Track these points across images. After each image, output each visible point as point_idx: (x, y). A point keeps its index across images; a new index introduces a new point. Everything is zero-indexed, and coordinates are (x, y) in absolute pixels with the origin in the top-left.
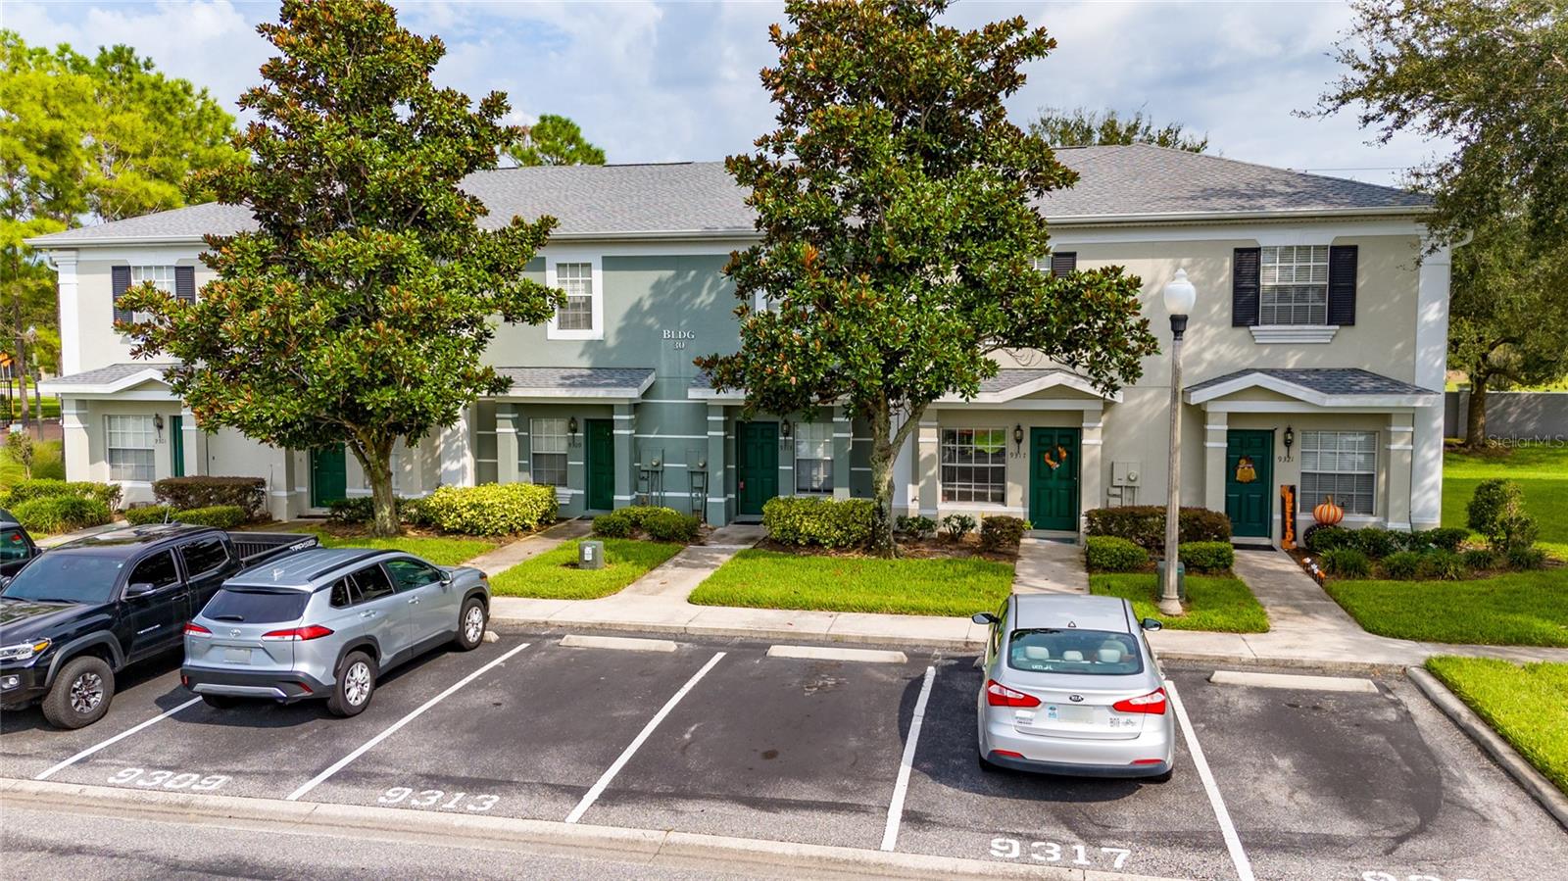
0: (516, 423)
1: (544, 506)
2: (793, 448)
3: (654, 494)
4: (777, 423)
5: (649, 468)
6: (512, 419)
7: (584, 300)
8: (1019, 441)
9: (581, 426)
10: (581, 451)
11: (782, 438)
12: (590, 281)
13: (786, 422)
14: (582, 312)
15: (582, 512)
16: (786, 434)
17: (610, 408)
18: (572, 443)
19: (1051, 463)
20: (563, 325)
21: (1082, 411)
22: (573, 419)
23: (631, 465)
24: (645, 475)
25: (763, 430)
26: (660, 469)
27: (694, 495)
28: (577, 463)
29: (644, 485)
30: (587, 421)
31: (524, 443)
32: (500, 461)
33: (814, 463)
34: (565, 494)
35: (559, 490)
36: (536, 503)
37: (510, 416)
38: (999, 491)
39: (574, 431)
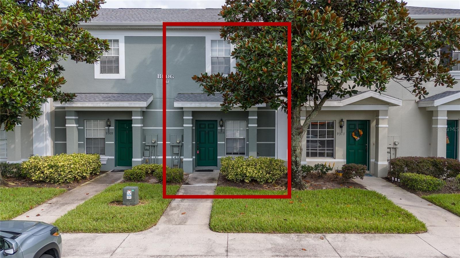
0: (77, 122)
1: (93, 165)
2: (224, 133)
3: (153, 157)
4: (217, 121)
5: (150, 144)
6: (75, 119)
7: (114, 59)
8: (341, 127)
9: (113, 123)
10: (113, 136)
11: (219, 128)
12: (118, 49)
13: (222, 120)
14: (114, 65)
15: (114, 168)
16: (222, 126)
17: (130, 113)
18: (108, 132)
19: (356, 137)
20: (103, 71)
21: (378, 111)
22: (109, 119)
23: (141, 143)
24: (148, 148)
25: (208, 124)
26: (156, 144)
27: (174, 157)
28: (111, 143)
29: (147, 153)
30: (116, 120)
31: (81, 133)
32: (67, 142)
33: (235, 140)
34: (104, 159)
35: (102, 157)
36: (90, 164)
37: (74, 118)
38: (331, 152)
39: (110, 126)
